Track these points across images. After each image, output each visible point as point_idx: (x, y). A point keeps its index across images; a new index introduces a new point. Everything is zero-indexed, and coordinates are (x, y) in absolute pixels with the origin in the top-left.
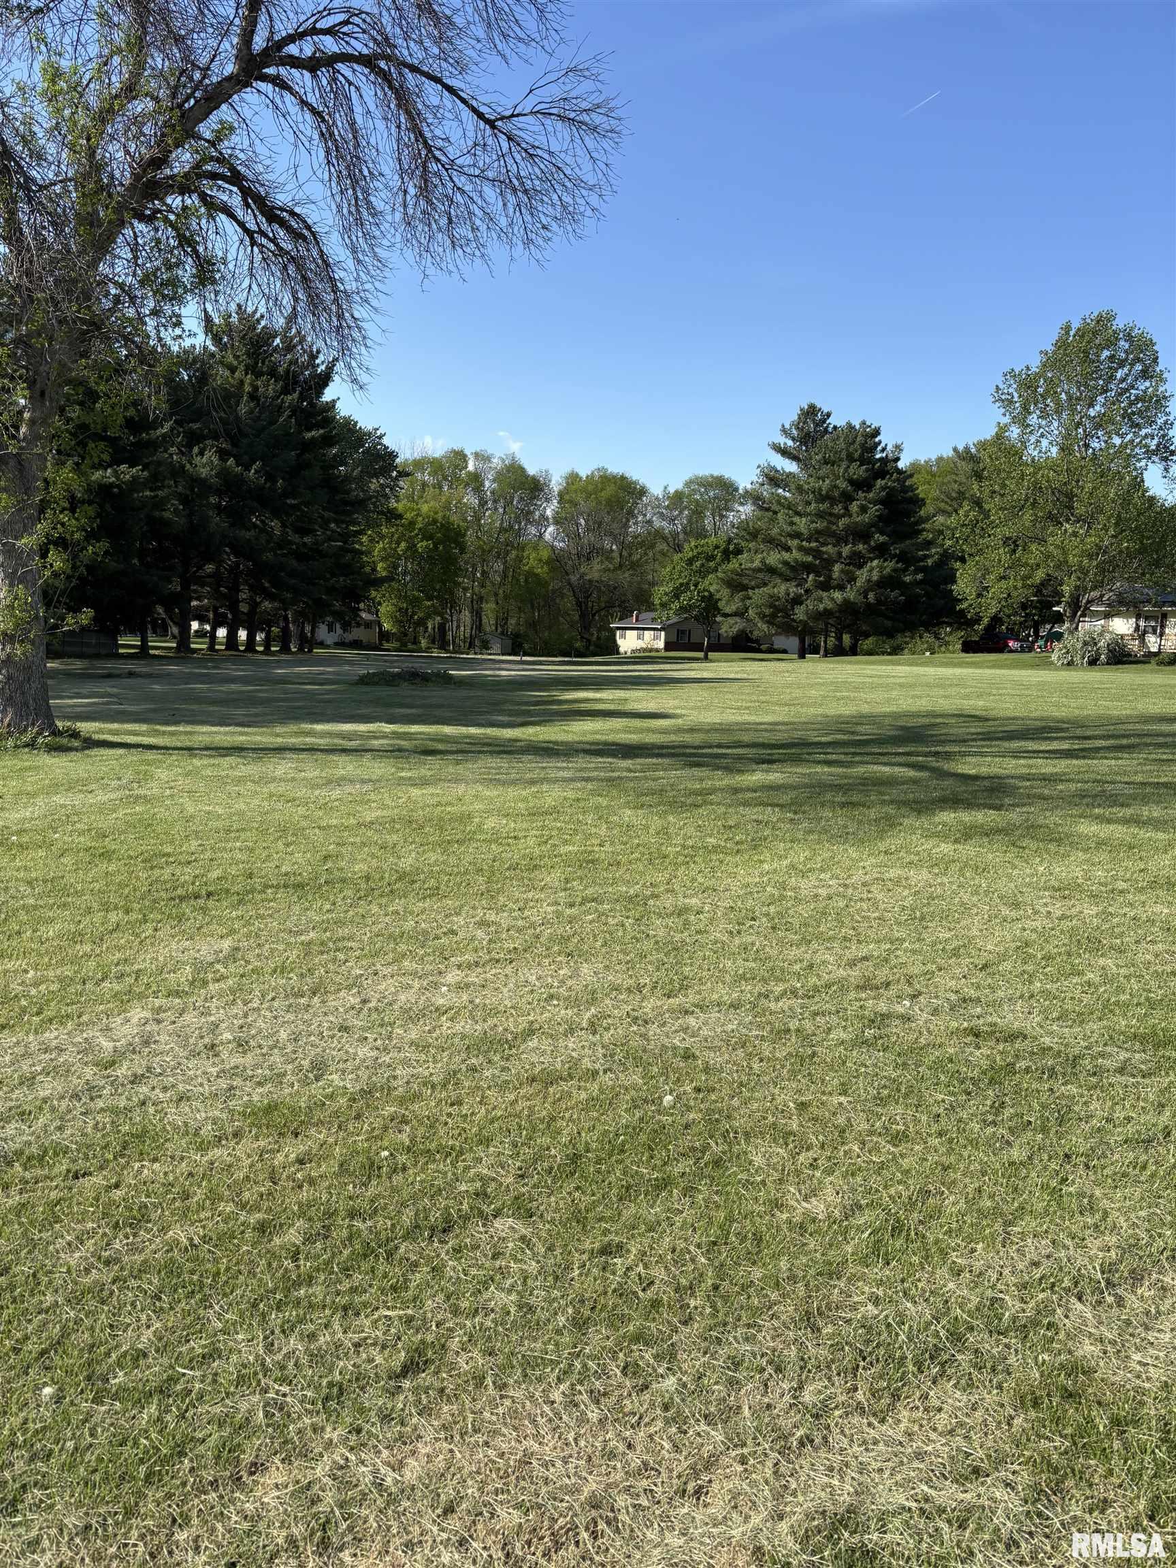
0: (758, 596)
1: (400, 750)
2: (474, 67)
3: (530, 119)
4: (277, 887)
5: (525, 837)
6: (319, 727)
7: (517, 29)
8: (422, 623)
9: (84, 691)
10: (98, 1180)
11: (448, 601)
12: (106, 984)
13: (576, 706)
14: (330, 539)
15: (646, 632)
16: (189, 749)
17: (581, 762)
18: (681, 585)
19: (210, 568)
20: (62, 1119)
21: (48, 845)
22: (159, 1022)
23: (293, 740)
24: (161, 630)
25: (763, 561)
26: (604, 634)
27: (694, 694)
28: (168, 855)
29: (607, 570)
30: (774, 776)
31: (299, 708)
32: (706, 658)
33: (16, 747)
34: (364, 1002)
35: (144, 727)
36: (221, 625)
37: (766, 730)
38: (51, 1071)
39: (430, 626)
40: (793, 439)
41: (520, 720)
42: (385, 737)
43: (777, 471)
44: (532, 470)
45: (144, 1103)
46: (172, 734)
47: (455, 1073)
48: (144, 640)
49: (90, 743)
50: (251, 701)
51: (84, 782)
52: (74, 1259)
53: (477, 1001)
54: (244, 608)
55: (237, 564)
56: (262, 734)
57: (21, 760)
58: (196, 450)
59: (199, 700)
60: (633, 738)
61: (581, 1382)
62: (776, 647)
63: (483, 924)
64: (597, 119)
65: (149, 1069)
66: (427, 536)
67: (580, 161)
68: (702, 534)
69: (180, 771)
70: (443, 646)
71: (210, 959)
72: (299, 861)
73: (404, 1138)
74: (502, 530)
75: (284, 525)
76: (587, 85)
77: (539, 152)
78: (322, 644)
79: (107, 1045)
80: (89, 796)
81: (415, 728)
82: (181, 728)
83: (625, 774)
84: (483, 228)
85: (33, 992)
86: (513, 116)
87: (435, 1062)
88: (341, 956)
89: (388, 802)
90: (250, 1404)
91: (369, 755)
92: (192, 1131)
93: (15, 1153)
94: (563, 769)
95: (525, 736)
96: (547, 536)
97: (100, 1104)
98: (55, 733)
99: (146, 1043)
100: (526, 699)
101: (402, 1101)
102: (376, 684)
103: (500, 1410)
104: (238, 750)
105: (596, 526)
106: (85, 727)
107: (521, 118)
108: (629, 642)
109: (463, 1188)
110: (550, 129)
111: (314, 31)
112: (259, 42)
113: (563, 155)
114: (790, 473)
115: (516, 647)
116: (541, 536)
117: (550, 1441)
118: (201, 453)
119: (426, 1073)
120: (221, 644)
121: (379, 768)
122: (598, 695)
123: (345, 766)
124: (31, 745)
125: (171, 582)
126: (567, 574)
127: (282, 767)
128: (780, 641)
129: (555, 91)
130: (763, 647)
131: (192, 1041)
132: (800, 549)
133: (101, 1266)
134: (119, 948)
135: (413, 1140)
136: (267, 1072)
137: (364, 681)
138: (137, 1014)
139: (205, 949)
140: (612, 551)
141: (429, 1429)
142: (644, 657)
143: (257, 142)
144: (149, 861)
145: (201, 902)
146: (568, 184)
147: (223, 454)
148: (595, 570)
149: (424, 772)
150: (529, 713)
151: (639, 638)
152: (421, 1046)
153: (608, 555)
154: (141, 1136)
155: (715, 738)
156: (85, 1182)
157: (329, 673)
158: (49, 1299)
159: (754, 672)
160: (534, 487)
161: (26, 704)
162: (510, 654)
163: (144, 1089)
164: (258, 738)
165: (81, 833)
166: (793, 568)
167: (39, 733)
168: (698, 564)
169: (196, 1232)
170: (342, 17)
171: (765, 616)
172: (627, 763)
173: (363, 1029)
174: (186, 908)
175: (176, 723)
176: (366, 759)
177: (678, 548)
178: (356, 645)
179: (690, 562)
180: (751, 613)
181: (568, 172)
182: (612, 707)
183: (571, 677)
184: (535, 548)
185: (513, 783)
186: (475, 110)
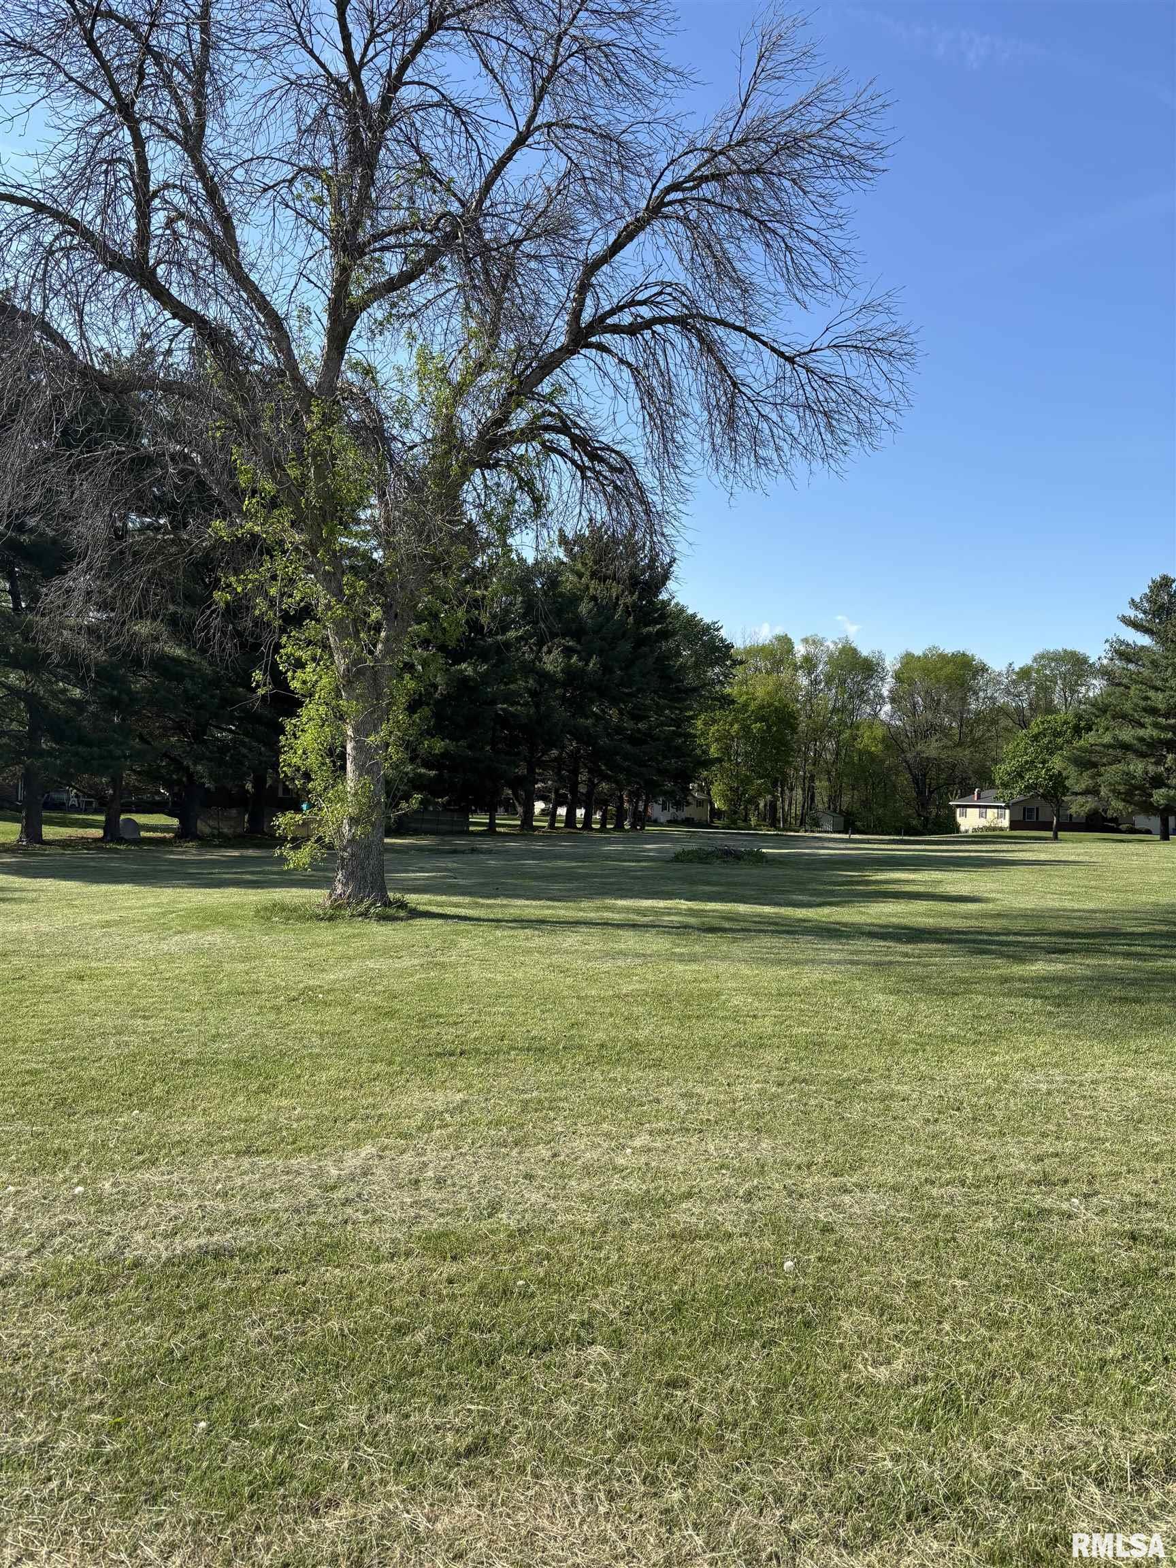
0: (1112, 773)
1: (686, 927)
2: (773, 318)
3: (827, 352)
4: (521, 1049)
5: (764, 1016)
6: (621, 903)
7: (814, 280)
8: (753, 801)
9: (427, 866)
10: (291, 1277)
11: (778, 781)
12: (352, 1124)
13: (884, 887)
14: (662, 724)
15: (989, 811)
16: (498, 921)
17: (859, 944)
18: (1026, 762)
19: (554, 752)
20: (281, 1227)
21: (346, 1003)
22: (381, 1157)
23: (592, 915)
24: (510, 810)
25: (1115, 738)
26: (943, 812)
27: (1018, 875)
28: (440, 1016)
29: (945, 747)
30: (1057, 967)
31: (611, 884)
32: (1056, 838)
33: (352, 916)
34: (555, 1155)
35: (467, 900)
36: (561, 805)
37: (1080, 918)
38: (287, 1189)
39: (762, 805)
40: (1145, 612)
41: (819, 900)
42: (679, 914)
43: (1128, 645)
44: (865, 652)
45: (346, 1222)
46: (489, 906)
47: (607, 1223)
48: (492, 819)
49: (415, 914)
50: (570, 876)
51: (398, 948)
52: (253, 1334)
53: (653, 1164)
54: (583, 789)
55: (578, 750)
56: (567, 908)
57: (354, 928)
58: (545, 649)
59: (525, 875)
60: (929, 922)
61: (603, 1483)
62: (1137, 827)
63: (687, 1095)
64: (892, 345)
65: (359, 1195)
66: (762, 719)
67: (876, 382)
68: (1050, 709)
69: (481, 940)
70: (774, 824)
71: (441, 1109)
72: (547, 1027)
73: (541, 1272)
74: (835, 711)
75: (621, 712)
76: (883, 318)
77: (836, 380)
78: (656, 822)
79: (334, 1172)
80: (396, 960)
81: (711, 906)
82: (498, 901)
83: (899, 959)
84: (786, 447)
85: (295, 1125)
86: (811, 351)
87: (593, 1212)
88: (552, 1114)
89: (650, 977)
90: (342, 1457)
91: (654, 931)
92: (374, 1247)
93: (240, 1250)
94: (836, 951)
95: (816, 917)
96: (882, 716)
97: (313, 1218)
98: (387, 903)
99: (365, 1174)
100: (834, 879)
101: (552, 1242)
102: (691, 861)
103: (530, 1493)
104: (539, 923)
105: (934, 704)
106: (412, 899)
107: (818, 353)
108: (970, 820)
109: (572, 1317)
110: (846, 358)
111: (633, 303)
112: (587, 316)
113: (859, 380)
114: (1143, 647)
115: (849, 824)
116: (876, 715)
117: (561, 1523)
118: (549, 652)
119: (582, 1221)
120: (560, 822)
121: (657, 943)
122: (912, 876)
123: (629, 941)
124: (365, 914)
125: (517, 767)
126: (903, 752)
127: (571, 940)
128: (1141, 821)
129: (850, 327)
130: (1123, 827)
131: (401, 1175)
132: (1156, 725)
133: (271, 1342)
134: (373, 1094)
135: (547, 1274)
136: (451, 1206)
137: (678, 858)
138: (368, 1149)
139: (439, 1100)
140: (951, 728)
141: (468, 1497)
142: (980, 837)
143: (584, 396)
144: (422, 1022)
145: (453, 1058)
146: (864, 403)
147: (568, 652)
148: (932, 748)
149: (698, 949)
150: (832, 893)
151: (981, 816)
152: (587, 1198)
153: (945, 731)
154: (334, 1246)
155: (1019, 925)
156: (283, 1278)
157: (650, 850)
158: (226, 1360)
159: (1099, 855)
160: (868, 668)
161: (364, 877)
162: (839, 832)
163: (349, 1210)
164: (562, 912)
165: (377, 994)
166: (1149, 745)
167: (373, 904)
168: (1046, 740)
169: (348, 1325)
170: (656, 289)
171: (1119, 793)
172: (908, 948)
173: (544, 1179)
174: (438, 1064)
175: (495, 896)
176: (649, 936)
177: (1024, 724)
178: (688, 822)
179: (1036, 738)
180: (1104, 791)
181: (864, 393)
182: (922, 889)
183: (893, 857)
184: (870, 727)
185: (779, 962)
186: (773, 350)
